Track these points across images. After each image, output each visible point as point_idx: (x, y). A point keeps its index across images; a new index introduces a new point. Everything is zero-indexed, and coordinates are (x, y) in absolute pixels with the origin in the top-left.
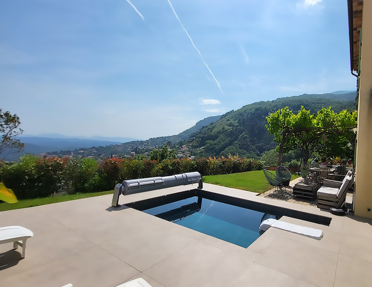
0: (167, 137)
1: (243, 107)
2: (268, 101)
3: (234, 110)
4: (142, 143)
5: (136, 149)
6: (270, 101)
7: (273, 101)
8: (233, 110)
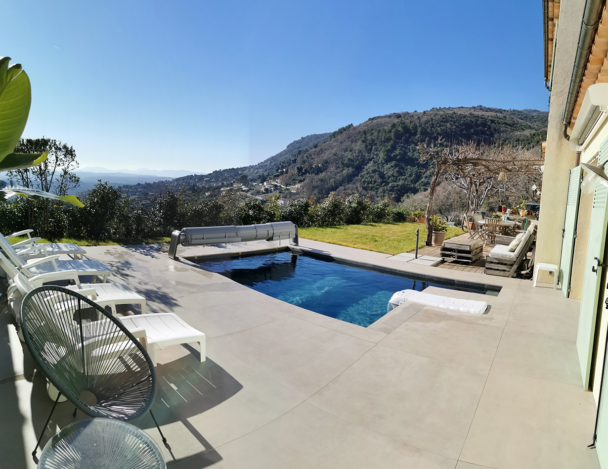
0: (241, 168)
1: (370, 119)
2: (416, 111)
3: (354, 125)
4: (201, 178)
5: (194, 186)
6: (419, 111)
7: (424, 112)
8: (352, 124)
